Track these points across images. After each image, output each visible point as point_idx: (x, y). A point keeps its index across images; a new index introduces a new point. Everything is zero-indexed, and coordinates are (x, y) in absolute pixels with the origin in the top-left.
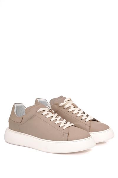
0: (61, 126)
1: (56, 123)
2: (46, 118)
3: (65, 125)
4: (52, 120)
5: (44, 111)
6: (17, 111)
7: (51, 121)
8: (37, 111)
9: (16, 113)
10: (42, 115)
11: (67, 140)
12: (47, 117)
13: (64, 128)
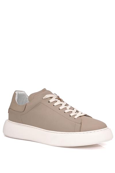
0: (71, 115)
1: (66, 111)
2: (54, 106)
3: (76, 114)
4: (61, 108)
5: (51, 98)
6: (18, 99)
7: (59, 109)
8: (43, 98)
9: (17, 101)
10: (49, 102)
11: (80, 131)
12: (55, 104)
13: (76, 117)
